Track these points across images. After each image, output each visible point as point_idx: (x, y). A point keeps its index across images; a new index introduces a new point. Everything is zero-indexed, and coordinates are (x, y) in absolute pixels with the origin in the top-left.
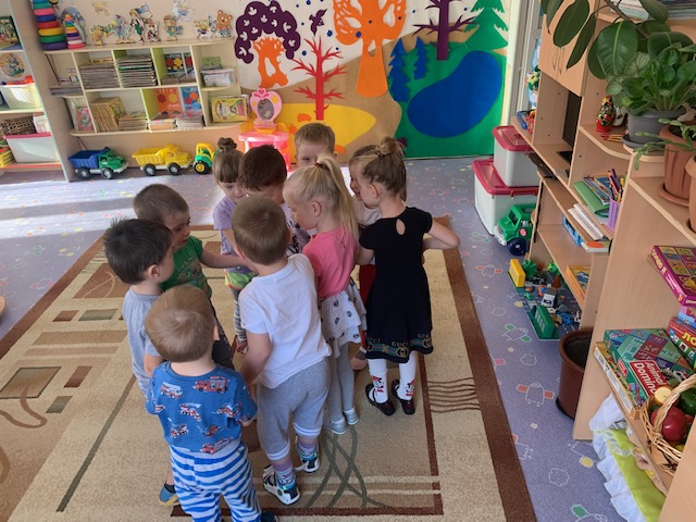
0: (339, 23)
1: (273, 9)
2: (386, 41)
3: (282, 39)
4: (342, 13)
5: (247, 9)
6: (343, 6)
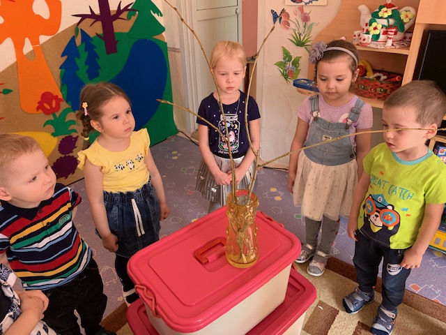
2: (43, 39)
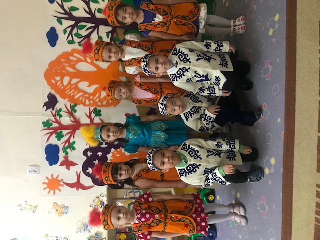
0: (105, 103)
1: (89, 154)
3: (113, 150)
4: (98, 100)
5: (88, 175)
6: (92, 100)
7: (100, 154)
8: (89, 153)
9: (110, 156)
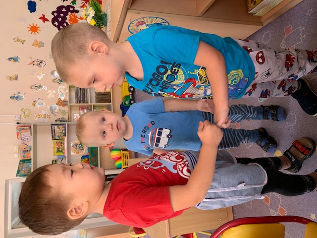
7: (62, 15)
8: (55, 13)
9: (68, 17)
